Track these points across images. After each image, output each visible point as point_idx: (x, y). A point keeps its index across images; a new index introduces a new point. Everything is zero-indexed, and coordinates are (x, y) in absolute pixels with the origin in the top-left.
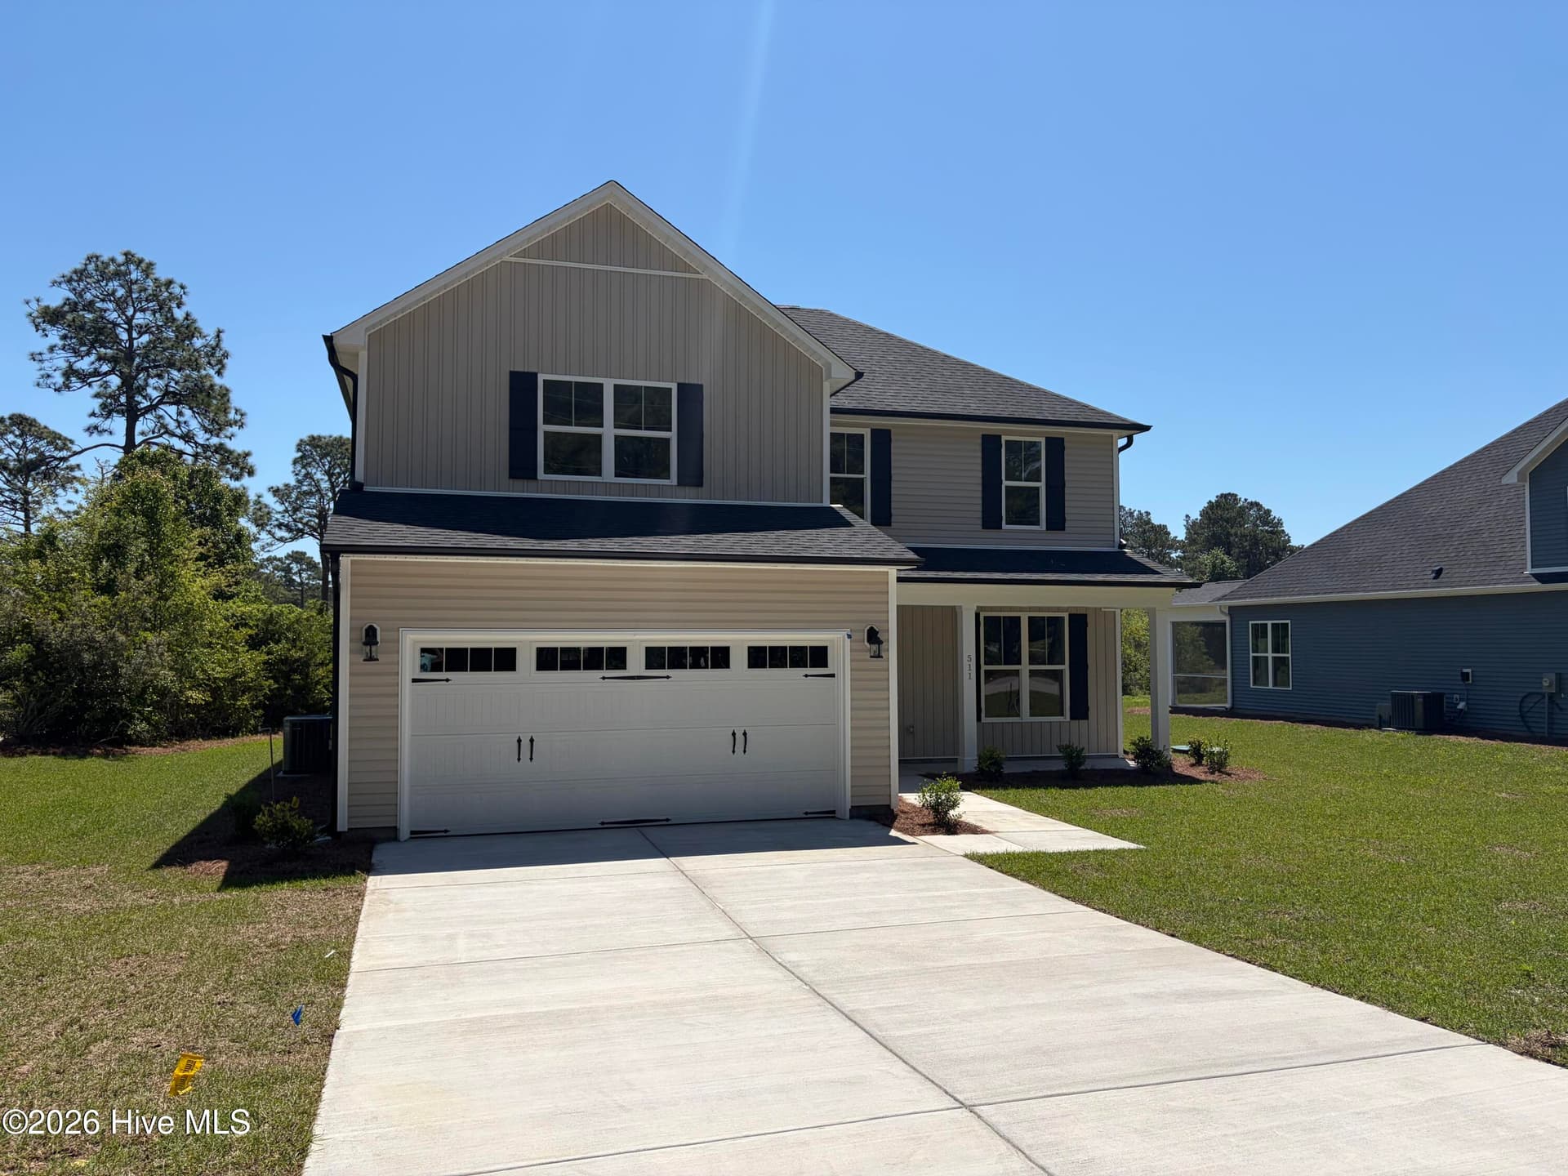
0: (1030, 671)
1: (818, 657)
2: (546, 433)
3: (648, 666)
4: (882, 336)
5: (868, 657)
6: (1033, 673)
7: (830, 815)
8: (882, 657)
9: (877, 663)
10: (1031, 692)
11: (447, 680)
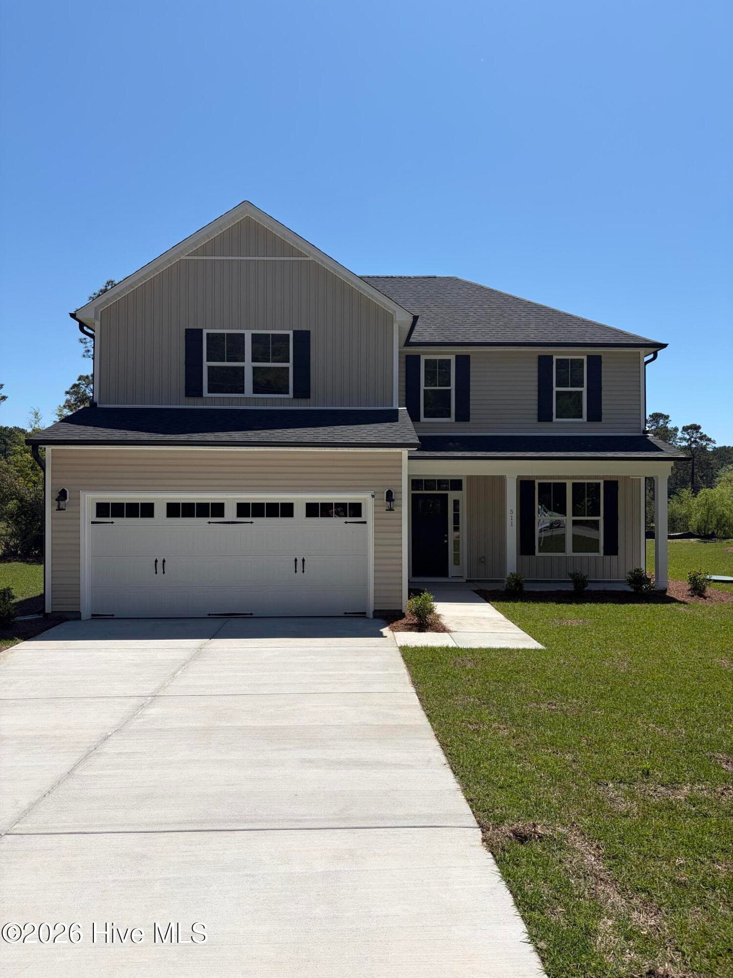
0: (573, 521)
1: (355, 510)
2: (209, 368)
3: (239, 515)
4: (487, 292)
5: (385, 511)
6: (575, 523)
7: (362, 615)
8: (394, 510)
9: (390, 514)
10: (574, 535)
11: (112, 523)
